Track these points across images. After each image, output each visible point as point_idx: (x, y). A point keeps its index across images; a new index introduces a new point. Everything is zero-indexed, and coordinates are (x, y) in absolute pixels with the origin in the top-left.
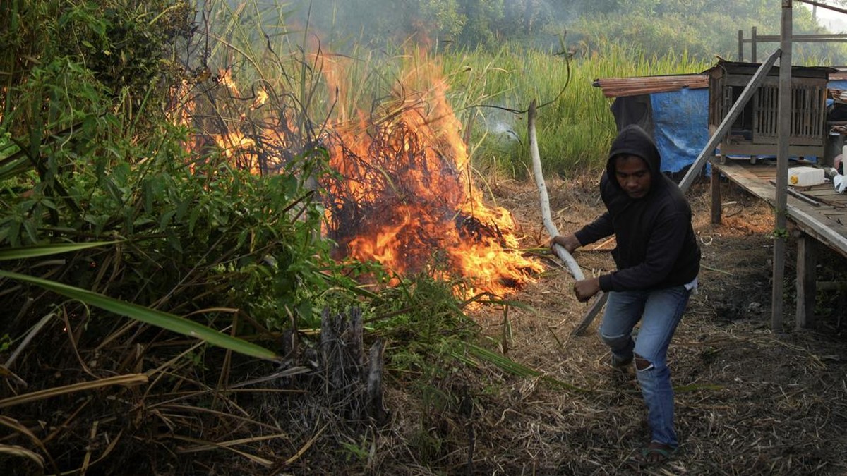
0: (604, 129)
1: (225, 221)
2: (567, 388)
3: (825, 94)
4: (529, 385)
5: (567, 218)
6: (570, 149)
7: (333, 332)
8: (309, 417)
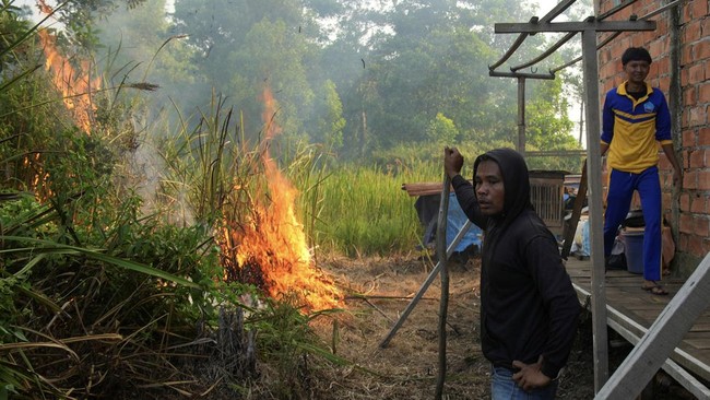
0: (411, 222)
1: (163, 252)
2: (373, 374)
3: (563, 191)
4: (348, 370)
5: (383, 281)
6: (387, 236)
7: (226, 322)
8: (212, 373)
